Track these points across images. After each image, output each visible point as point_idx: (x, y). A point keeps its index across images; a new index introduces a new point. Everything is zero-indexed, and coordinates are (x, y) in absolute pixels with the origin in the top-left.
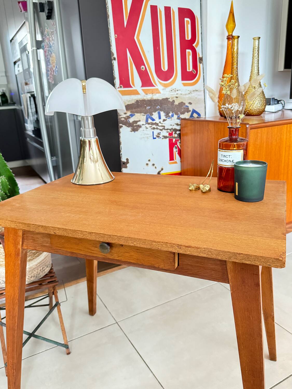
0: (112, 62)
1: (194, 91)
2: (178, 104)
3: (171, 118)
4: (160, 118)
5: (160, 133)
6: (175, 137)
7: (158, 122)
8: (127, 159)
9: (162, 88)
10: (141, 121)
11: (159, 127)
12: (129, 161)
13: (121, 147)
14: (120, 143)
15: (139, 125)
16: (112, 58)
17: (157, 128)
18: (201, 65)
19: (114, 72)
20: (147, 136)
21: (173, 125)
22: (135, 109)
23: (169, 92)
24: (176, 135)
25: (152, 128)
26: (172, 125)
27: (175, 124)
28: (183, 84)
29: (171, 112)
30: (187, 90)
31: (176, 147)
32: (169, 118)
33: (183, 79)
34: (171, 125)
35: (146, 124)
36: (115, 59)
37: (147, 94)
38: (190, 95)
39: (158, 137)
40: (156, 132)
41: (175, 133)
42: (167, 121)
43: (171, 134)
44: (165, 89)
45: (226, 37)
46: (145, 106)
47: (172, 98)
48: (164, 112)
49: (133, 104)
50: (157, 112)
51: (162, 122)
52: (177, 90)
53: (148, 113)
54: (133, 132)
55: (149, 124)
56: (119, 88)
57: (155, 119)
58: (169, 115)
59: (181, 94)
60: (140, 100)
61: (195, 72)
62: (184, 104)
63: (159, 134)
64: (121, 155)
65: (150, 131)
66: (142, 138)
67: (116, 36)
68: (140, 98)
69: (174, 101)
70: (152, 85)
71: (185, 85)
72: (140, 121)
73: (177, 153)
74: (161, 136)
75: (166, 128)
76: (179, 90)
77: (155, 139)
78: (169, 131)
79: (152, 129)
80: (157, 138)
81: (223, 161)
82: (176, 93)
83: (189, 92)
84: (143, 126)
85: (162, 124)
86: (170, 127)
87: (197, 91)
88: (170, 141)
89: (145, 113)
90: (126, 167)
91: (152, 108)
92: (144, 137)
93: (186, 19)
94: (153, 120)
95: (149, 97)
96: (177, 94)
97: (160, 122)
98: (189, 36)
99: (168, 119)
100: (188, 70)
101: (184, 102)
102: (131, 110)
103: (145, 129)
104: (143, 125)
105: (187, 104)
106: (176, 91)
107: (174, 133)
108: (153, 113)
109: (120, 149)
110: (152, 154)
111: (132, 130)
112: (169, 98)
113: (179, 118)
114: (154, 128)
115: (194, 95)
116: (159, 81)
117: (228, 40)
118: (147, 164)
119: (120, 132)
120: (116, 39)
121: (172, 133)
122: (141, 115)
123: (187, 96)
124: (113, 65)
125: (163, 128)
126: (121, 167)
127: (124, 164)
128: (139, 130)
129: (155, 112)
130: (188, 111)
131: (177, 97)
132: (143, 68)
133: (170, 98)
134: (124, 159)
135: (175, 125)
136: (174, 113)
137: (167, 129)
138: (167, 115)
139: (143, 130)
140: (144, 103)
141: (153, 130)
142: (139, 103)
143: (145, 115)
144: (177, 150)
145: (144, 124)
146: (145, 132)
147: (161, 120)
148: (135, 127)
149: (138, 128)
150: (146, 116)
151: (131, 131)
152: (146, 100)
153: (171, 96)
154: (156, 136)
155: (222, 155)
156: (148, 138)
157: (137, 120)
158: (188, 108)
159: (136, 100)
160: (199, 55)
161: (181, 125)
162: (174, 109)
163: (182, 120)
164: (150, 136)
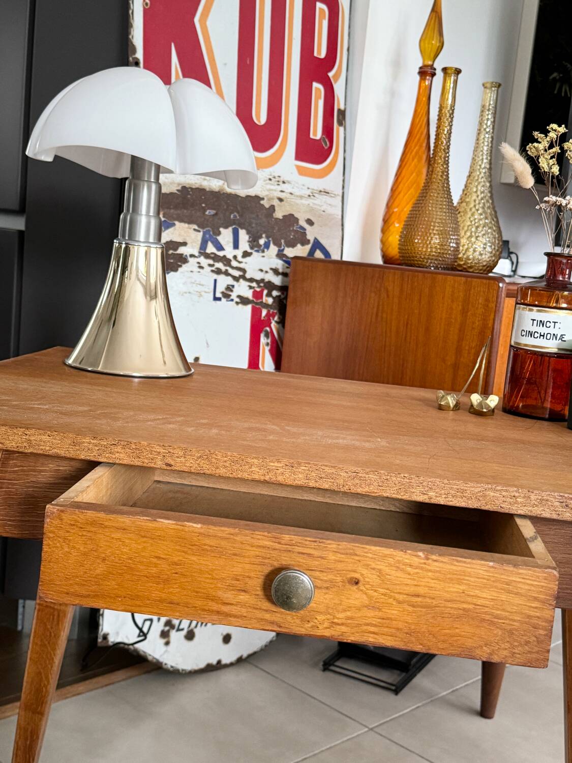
1: (321, 191)
2: (281, 218)
3: (263, 251)
4: (236, 246)
5: (233, 286)
6: (266, 306)
7: (230, 256)
10: (188, 246)
11: (231, 271)
15: (182, 254)
16: (131, 59)
17: (227, 270)
18: (341, 129)
20: (199, 288)
21: (267, 272)
22: (176, 208)
23: (265, 181)
24: (270, 301)
25: (213, 268)
26: (264, 269)
27: (271, 269)
28: (298, 167)
29: (264, 236)
30: (306, 188)
31: (266, 331)
32: (257, 251)
33: (300, 156)
34: (261, 270)
35: (200, 256)
36: (137, 64)
38: (310, 201)
39: (226, 296)
40: (224, 282)
41: (269, 295)
42: (252, 256)
43: (258, 295)
45: (418, 70)
46: (203, 205)
47: (270, 199)
48: (248, 233)
49: (171, 194)
50: (230, 229)
51: (240, 258)
52: (284, 182)
53: (207, 226)
55: (207, 256)
57: (225, 247)
58: (258, 242)
59: (291, 194)
60: (191, 188)
61: (328, 143)
62: (297, 220)
63: (230, 288)
65: (207, 277)
66: (186, 293)
67: (147, 4)
68: (193, 182)
69: (272, 208)
71: (302, 172)
72: (185, 244)
73: (267, 349)
74: (234, 295)
75: (248, 276)
76: (289, 182)
77: (218, 302)
78: (254, 284)
79: (212, 271)
80: (224, 300)
81: (536, 335)
82: (279, 188)
83: (308, 192)
84: (191, 260)
85: (240, 262)
86: (258, 276)
87: (328, 193)
88: (256, 313)
89: (201, 226)
91: (221, 215)
92: (191, 291)
93: (320, 5)
94: (220, 248)
96: (282, 191)
97: (235, 257)
98: (321, 51)
99: (255, 254)
100: (312, 136)
101: (296, 215)
102: (166, 210)
103: (196, 269)
104: (192, 256)
105: (302, 223)
106: (281, 183)
107: (265, 292)
108: (221, 229)
110: (207, 344)
112: (263, 199)
113: (280, 255)
114: (218, 272)
115: (320, 202)
117: (421, 76)
120: (146, 12)
121: (262, 292)
122: (190, 228)
123: (305, 202)
125: (241, 273)
128: (180, 269)
129: (226, 227)
130: (305, 242)
131: (281, 200)
133: (266, 199)
135: (271, 272)
136: (270, 239)
137: (251, 280)
138: (254, 243)
139: (192, 272)
140: (201, 196)
141: (215, 276)
142: (189, 196)
143: (199, 231)
144: (269, 341)
145: (197, 254)
146: (196, 277)
147: (239, 253)
148: (172, 259)
149: (180, 264)
150: (201, 234)
152: (208, 190)
153: (267, 193)
154: (223, 293)
155: (534, 320)
156: (201, 296)
157: (179, 239)
158: (305, 234)
159: (180, 186)
160: (340, 103)
161: (285, 275)
162: (273, 228)
163: (288, 261)
164: (207, 290)
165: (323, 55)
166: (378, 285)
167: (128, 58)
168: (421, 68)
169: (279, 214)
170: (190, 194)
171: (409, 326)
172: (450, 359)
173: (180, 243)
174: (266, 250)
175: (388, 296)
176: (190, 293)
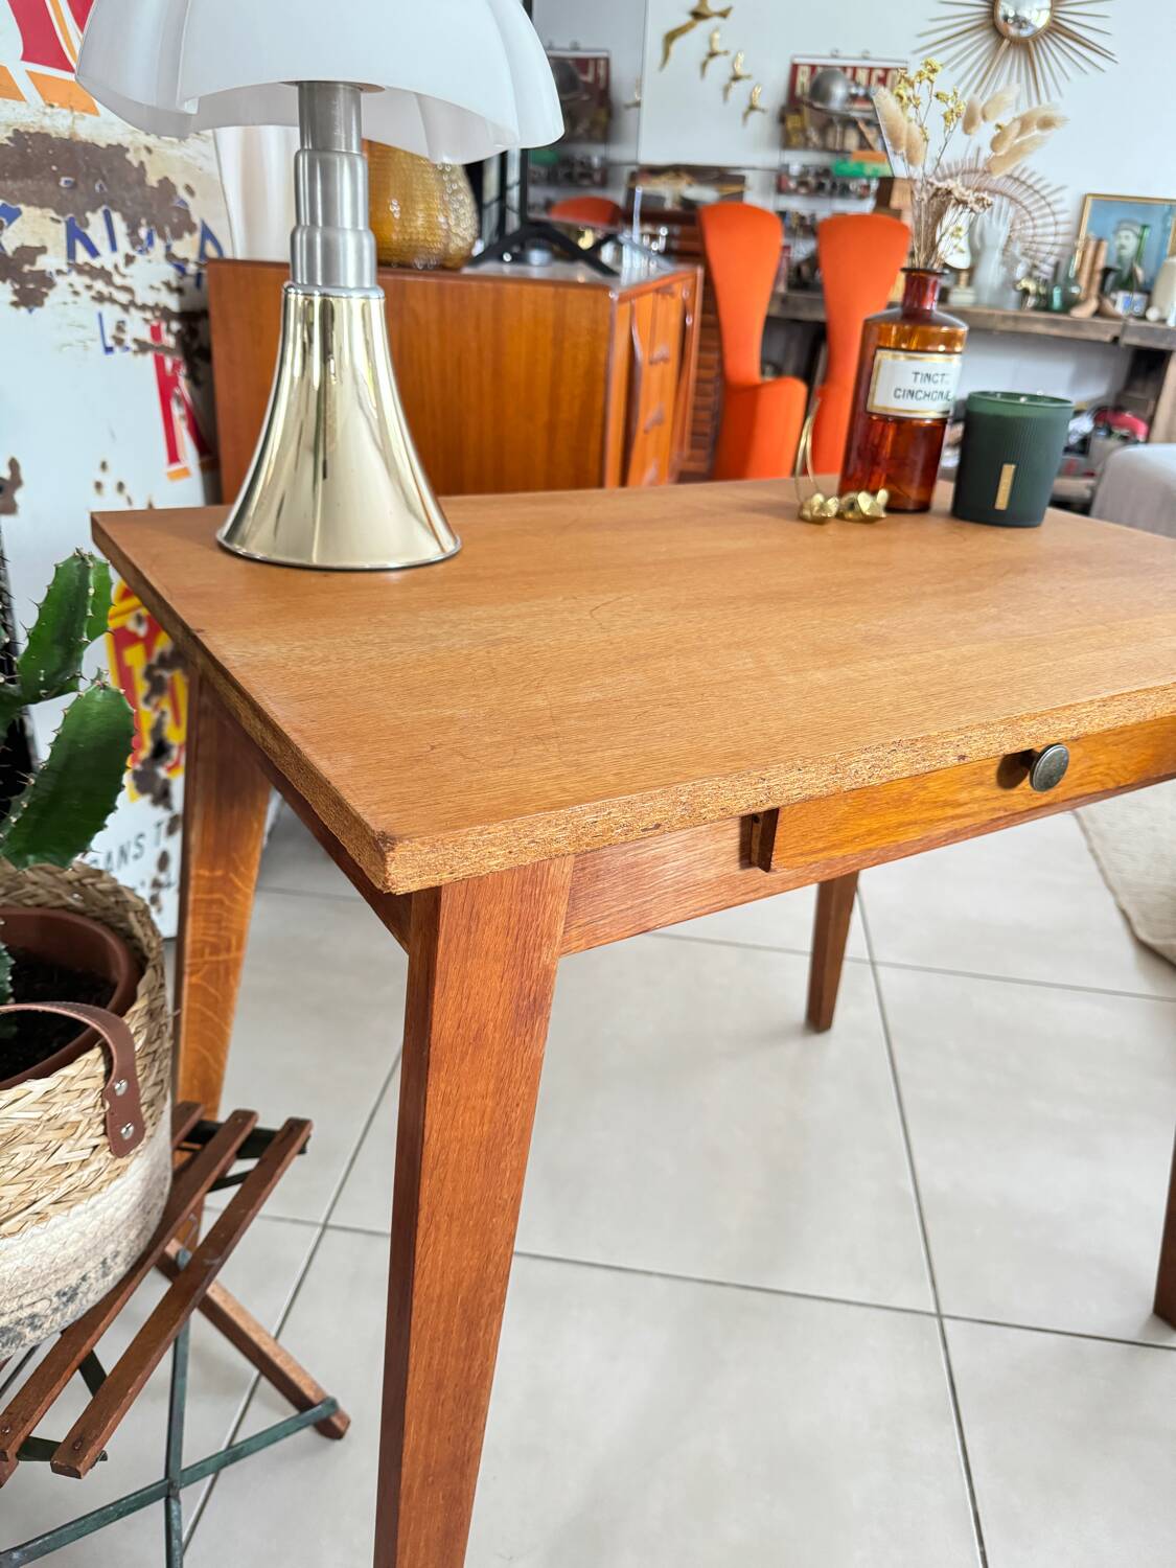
2: (156, 186)
3: (148, 252)
4: (114, 247)
5: (124, 323)
6: (169, 351)
7: (109, 267)
8: (14, 465)
10: (49, 253)
11: (116, 294)
12: (24, 474)
15: (44, 271)
17: (110, 294)
20: (81, 334)
21: (159, 290)
22: (14, 176)
24: (171, 341)
25: (93, 293)
26: (156, 285)
27: (163, 283)
29: (143, 221)
31: (177, 395)
32: (141, 252)
34: (152, 287)
35: (69, 272)
37: (52, 106)
38: (182, 151)
39: (119, 342)
40: (110, 316)
41: (169, 330)
42: (136, 262)
43: (156, 333)
46: (54, 168)
47: (137, 150)
48: (123, 218)
49: (1, 147)
50: (100, 213)
51: (122, 268)
53: (69, 212)
54: (23, 310)
55: (81, 270)
57: (98, 249)
58: (139, 234)
59: (157, 137)
60: (28, 133)
62: (175, 188)
63: (121, 327)
65: (86, 309)
66: (64, 345)
68: (28, 120)
69: (142, 167)
72: (43, 250)
73: (183, 425)
74: (128, 339)
75: (139, 301)
77: (110, 356)
78: (149, 315)
79: (93, 298)
80: (117, 350)
84: (58, 279)
85: (124, 276)
86: (150, 299)
87: (199, 134)
88: (159, 363)
89: (59, 210)
90: (11, 508)
91: (81, 186)
92: (71, 340)
94: (93, 251)
95: (60, 123)
96: (147, 134)
97: (116, 267)
99: (138, 258)
101: (171, 179)
103: (70, 298)
104: (58, 272)
105: (182, 193)
107: (163, 326)
108: (89, 215)
110: (112, 433)
111: (15, 298)
112: (128, 149)
113: (170, 256)
114: (100, 298)
115: (191, 150)
118: (98, 486)
121: (159, 327)
122: (45, 217)
123: (177, 152)
125: (129, 297)
127: (1, 490)
128: (47, 301)
129: (94, 211)
130: (191, 228)
131: (149, 150)
133: (131, 150)
135: (163, 288)
136: (152, 227)
137: (144, 307)
138: (134, 237)
139: (65, 303)
140: (53, 149)
141: (98, 307)
142: (29, 150)
143: (58, 222)
144: (183, 411)
145: (65, 268)
146: (73, 313)
147: (119, 258)
148: (31, 282)
149: (44, 290)
150: (63, 227)
151: (14, 304)
152: (54, 136)
153: (130, 137)
154: (114, 337)
155: (916, 373)
156: (86, 348)
157: (34, 243)
158: (186, 213)
159: (11, 129)
161: (180, 290)
162: (150, 206)
163: (180, 266)
164: (93, 336)
169: (152, 180)
170: (30, 147)
171: (463, 371)
172: (543, 416)
173: (36, 248)
174: (149, 249)
176: (70, 345)
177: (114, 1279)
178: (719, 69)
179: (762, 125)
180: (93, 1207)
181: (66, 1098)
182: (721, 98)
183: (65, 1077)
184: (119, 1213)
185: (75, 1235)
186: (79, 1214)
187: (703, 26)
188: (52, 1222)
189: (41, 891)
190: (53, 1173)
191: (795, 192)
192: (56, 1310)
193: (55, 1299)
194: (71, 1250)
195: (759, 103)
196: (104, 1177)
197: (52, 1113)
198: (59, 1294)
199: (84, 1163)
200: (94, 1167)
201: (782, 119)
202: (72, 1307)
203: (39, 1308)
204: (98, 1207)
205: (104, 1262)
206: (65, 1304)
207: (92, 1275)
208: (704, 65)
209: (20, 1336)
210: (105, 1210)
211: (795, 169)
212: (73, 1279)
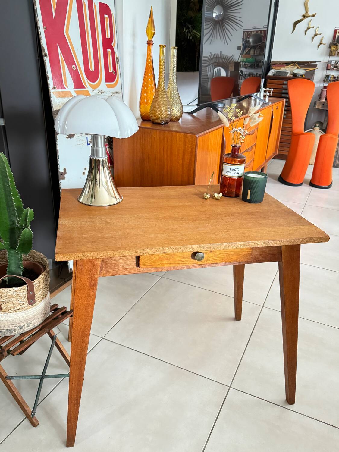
0: (44, 59)
1: (115, 93)
8: (65, 170)
9: (92, 89)
12: (67, 171)
13: (58, 155)
14: (57, 151)
16: (43, 54)
18: (118, 65)
19: (46, 70)
20: (82, 142)
23: (97, 94)
24: (105, 140)
30: (110, 92)
33: (107, 81)
36: (46, 55)
40: (90, 137)
44: (94, 91)
45: (147, 42)
52: (103, 92)
54: (69, 139)
56: (52, 89)
61: (115, 73)
64: (58, 165)
65: (84, 137)
66: (78, 145)
67: (45, 28)
70: (83, 87)
71: (108, 86)
76: (105, 92)
77: (89, 145)
81: (231, 173)
83: (111, 94)
87: (117, 92)
90: (64, 178)
93: (106, 16)
98: (108, 35)
100: (110, 71)
106: (102, 93)
109: (58, 159)
111: (68, 136)
116: (88, 82)
117: (148, 45)
118: (84, 173)
119: (57, 139)
120: (45, 32)
124: (46, 63)
126: (59, 178)
127: (61, 175)
128: (75, 137)
132: (74, 67)
134: (61, 170)
139: (79, 136)
146: (81, 138)
151: (67, 138)
154: (90, 141)
155: (231, 168)
156: (83, 145)
160: (116, 56)
164: (85, 142)
165: (109, 37)
166: (150, 136)
167: (42, 54)
168: (147, 41)
171: (164, 151)
172: (181, 162)
175: (155, 140)
176: (79, 144)
177: (30, 328)
178: (311, 32)
179: (323, 48)
180: (25, 312)
181: (20, 292)
182: (311, 41)
183: (20, 288)
184: (30, 316)
185: (21, 317)
186: (22, 313)
187: (306, 20)
188: (17, 313)
189: (38, 259)
190: (18, 304)
191: (333, 69)
192: (18, 329)
193: (18, 327)
194: (21, 319)
195: (323, 42)
196: (27, 307)
197: (17, 294)
198: (19, 327)
199: (23, 304)
200: (25, 305)
201: (330, 47)
202: (22, 330)
203: (16, 328)
204: (26, 313)
205: (28, 324)
206: (20, 329)
207: (25, 325)
208: (306, 31)
209: (12, 332)
210: (27, 314)
211: (333, 62)
212: (22, 325)
